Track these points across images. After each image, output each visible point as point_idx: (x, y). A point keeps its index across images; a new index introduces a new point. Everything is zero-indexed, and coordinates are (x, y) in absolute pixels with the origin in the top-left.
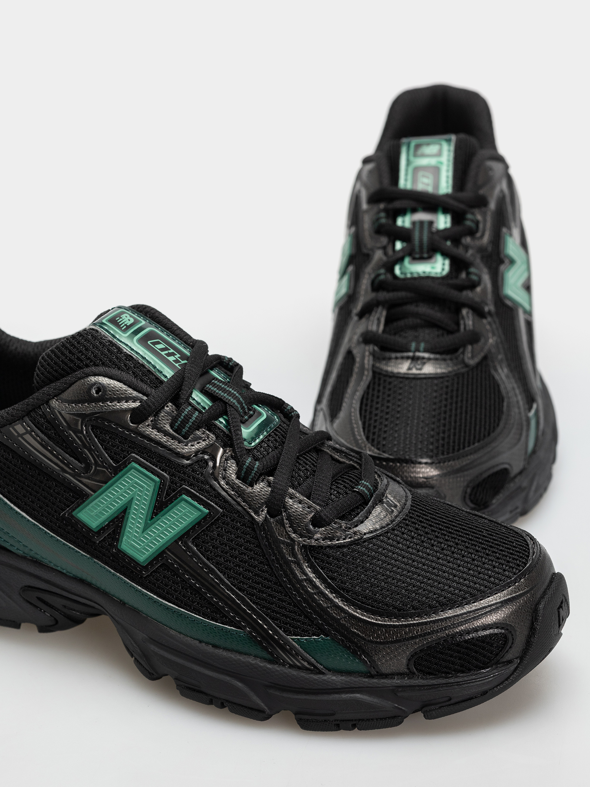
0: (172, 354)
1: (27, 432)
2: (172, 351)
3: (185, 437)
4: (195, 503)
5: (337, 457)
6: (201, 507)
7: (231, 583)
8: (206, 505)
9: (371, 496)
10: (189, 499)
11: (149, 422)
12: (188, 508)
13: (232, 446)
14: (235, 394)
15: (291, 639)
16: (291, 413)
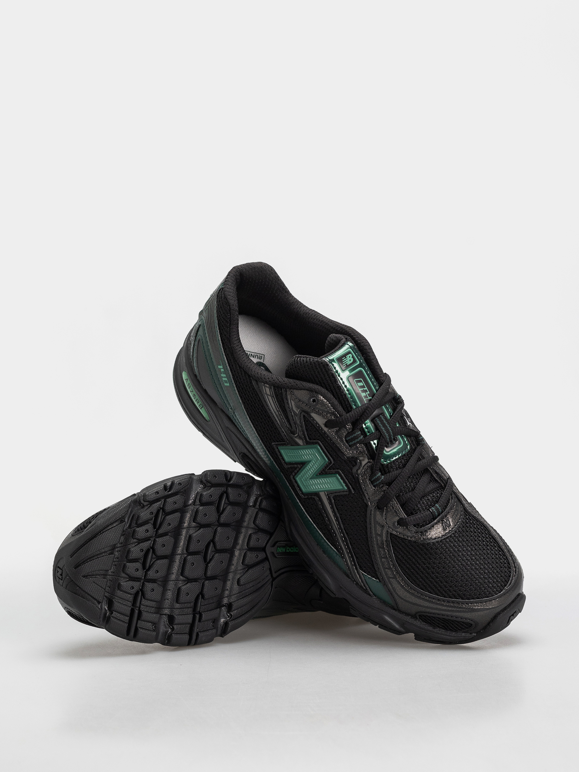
0: (366, 391)
1: (270, 395)
2: (366, 388)
3: (350, 446)
4: (342, 481)
5: (435, 476)
6: (344, 485)
7: (344, 528)
8: (347, 485)
9: (439, 515)
10: (339, 478)
11: (335, 430)
12: (337, 483)
13: (373, 459)
14: (389, 430)
15: (362, 573)
16: (420, 441)
